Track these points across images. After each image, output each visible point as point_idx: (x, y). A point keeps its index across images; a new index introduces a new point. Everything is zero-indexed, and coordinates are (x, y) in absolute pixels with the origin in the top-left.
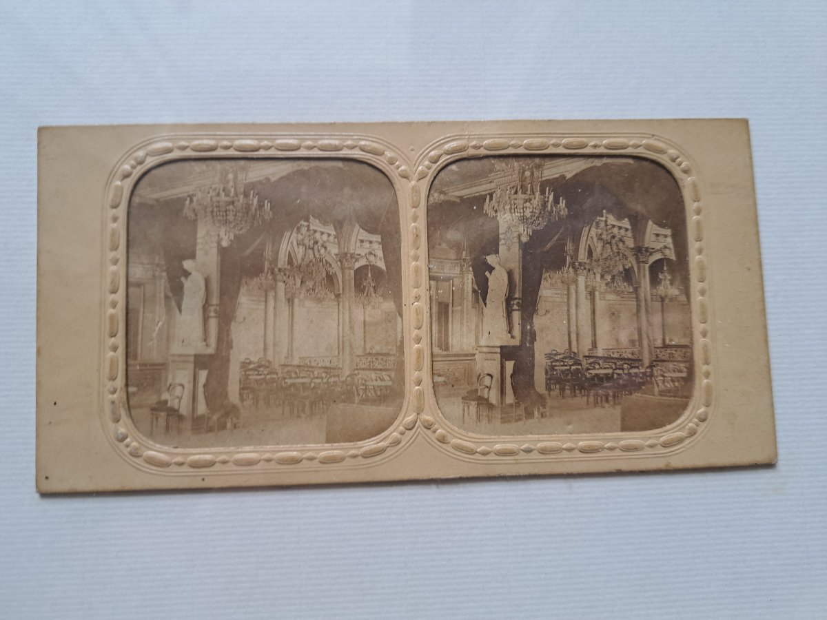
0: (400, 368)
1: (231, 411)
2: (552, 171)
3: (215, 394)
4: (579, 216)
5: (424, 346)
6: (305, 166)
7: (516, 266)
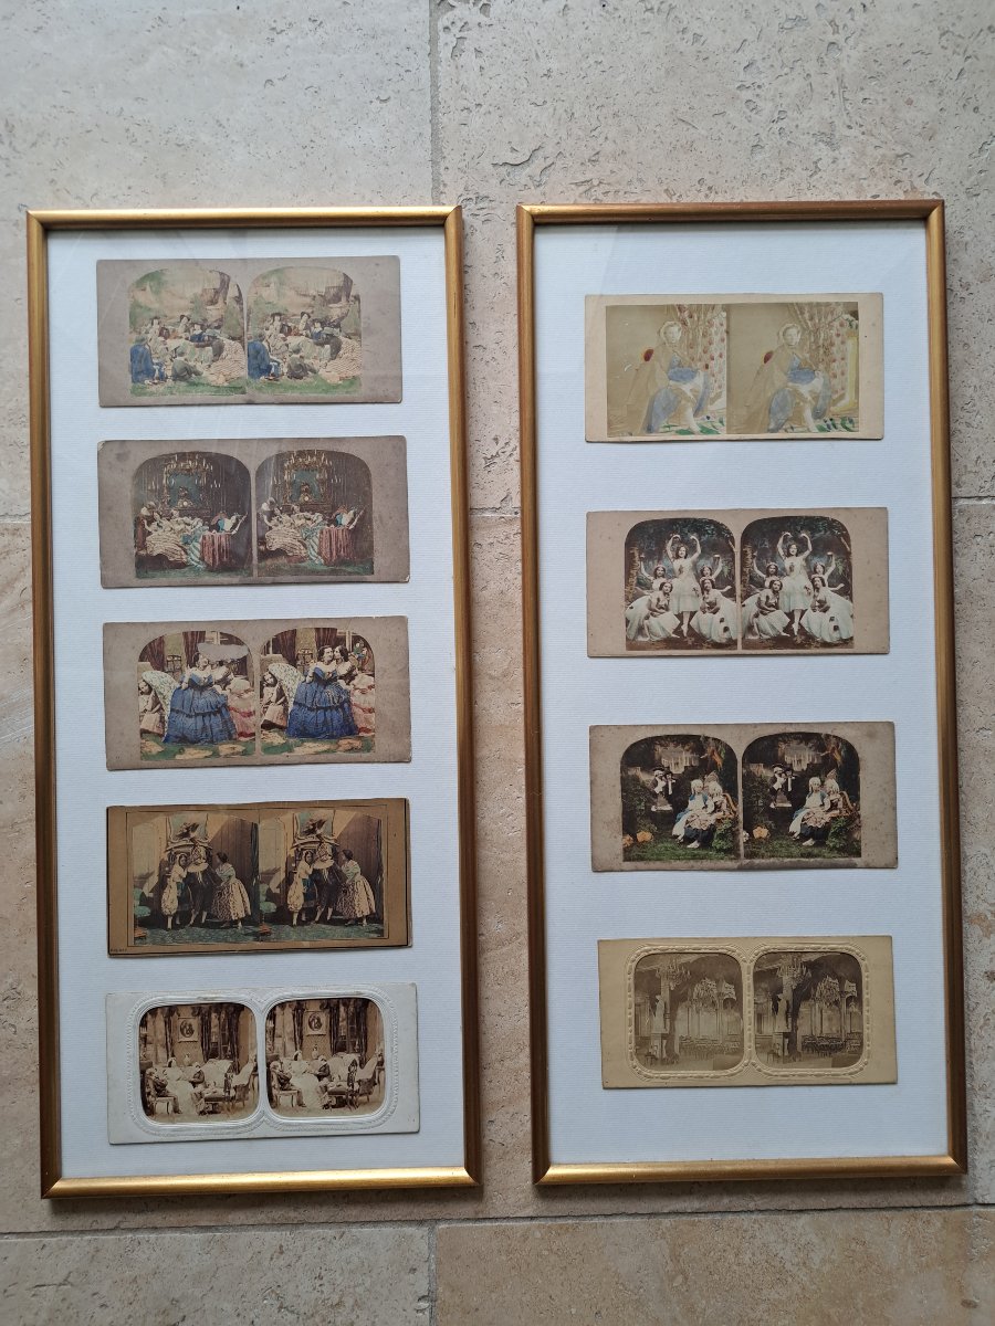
0: (743, 1039)
1: (676, 1057)
2: (805, 958)
3: (670, 1051)
4: (817, 978)
5: (752, 1032)
6: (703, 956)
7: (790, 997)
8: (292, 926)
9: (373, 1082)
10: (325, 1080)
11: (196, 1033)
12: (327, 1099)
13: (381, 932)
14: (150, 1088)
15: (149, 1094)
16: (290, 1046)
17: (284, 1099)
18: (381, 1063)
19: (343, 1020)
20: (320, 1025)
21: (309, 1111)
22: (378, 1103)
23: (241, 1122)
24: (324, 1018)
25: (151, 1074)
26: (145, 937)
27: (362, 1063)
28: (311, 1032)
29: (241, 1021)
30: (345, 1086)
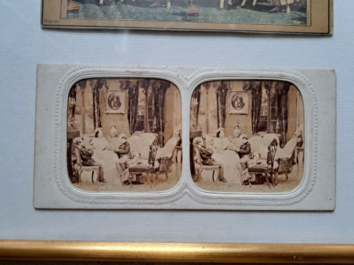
8: (219, 9)
9: (292, 161)
10: (246, 158)
11: (123, 106)
12: (248, 175)
13: (304, 20)
14: (77, 157)
15: (75, 162)
16: (213, 123)
17: (205, 173)
18: (300, 144)
19: (265, 102)
20: (243, 105)
21: (229, 186)
22: (296, 182)
23: (165, 193)
24: (247, 99)
25: (77, 143)
26: (77, 10)
27: (283, 143)
28: (234, 111)
29: (168, 98)
30: (264, 164)
